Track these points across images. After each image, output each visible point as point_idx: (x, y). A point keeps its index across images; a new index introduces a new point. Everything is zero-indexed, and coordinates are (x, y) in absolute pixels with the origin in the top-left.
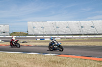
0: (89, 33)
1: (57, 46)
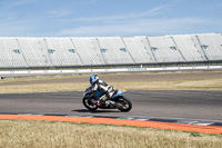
0: (64, 64)
1: (111, 99)
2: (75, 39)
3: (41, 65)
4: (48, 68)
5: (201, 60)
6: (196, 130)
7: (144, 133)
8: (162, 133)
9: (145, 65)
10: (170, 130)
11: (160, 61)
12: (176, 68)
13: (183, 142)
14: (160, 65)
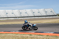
5: (33, 16)
6: (31, 34)
7: (17, 35)
8: (22, 35)
9: (18, 17)
10: (24, 34)
11: (23, 16)
12: (27, 18)
13: (27, 37)
14: (23, 17)
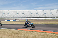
2: (38, 10)
3: (29, 17)
4: (31, 18)
